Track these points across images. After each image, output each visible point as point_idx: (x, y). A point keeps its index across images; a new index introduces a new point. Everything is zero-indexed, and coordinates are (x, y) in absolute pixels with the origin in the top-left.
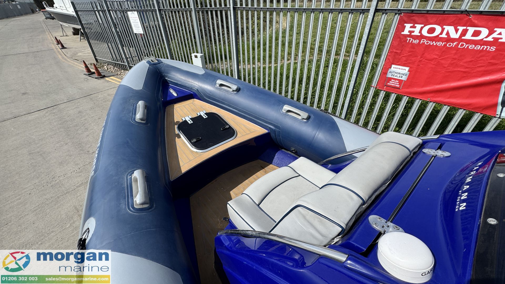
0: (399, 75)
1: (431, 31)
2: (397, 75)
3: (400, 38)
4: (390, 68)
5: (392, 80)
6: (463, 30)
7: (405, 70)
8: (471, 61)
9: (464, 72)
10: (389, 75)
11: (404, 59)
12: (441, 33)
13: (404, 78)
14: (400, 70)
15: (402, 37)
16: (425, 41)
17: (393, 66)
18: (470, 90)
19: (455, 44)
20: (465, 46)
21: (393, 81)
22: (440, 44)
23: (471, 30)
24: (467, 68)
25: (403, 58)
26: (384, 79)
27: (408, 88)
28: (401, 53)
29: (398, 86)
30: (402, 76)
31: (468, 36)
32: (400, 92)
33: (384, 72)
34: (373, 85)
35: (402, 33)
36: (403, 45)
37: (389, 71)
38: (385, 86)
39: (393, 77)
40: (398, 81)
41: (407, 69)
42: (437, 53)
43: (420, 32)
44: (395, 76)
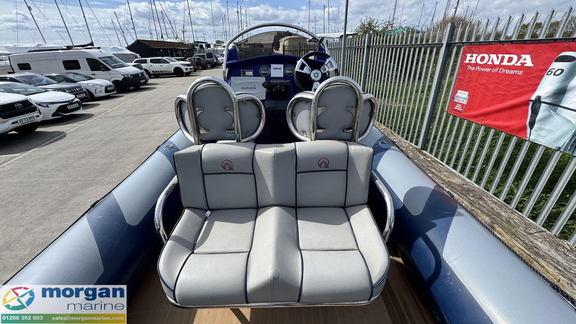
0: (462, 99)
1: (483, 59)
2: (461, 99)
4: (457, 93)
5: (458, 104)
6: (502, 57)
8: (507, 85)
9: (504, 95)
10: (456, 100)
11: (466, 84)
12: (488, 61)
13: (465, 102)
14: (463, 95)
15: (464, 65)
16: (478, 68)
17: (459, 91)
18: (508, 113)
19: (497, 69)
20: (504, 71)
21: (458, 106)
22: (488, 70)
23: (507, 57)
24: (505, 91)
25: (465, 83)
26: (454, 104)
27: (467, 112)
28: (464, 78)
29: (461, 110)
30: (464, 100)
31: (505, 63)
32: (462, 116)
33: (453, 98)
34: (446, 110)
35: (465, 62)
36: (465, 72)
37: (456, 96)
38: (453, 110)
39: (458, 101)
40: (461, 105)
41: (467, 93)
42: (486, 78)
43: (476, 61)
44: (459, 100)
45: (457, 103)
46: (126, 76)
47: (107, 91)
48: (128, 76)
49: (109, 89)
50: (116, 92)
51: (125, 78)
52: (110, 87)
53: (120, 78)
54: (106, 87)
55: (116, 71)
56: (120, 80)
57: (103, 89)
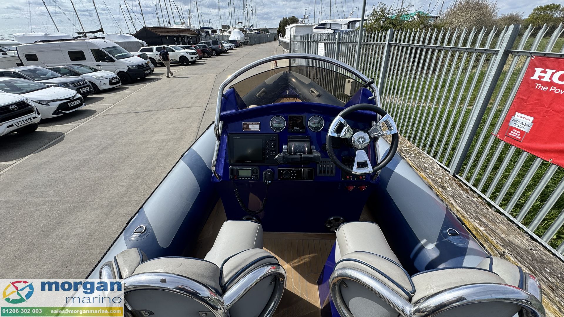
0: (522, 125)
2: (520, 125)
3: (528, 83)
4: (514, 115)
5: (514, 130)
7: (529, 120)
10: (512, 124)
11: (530, 107)
13: (527, 130)
14: (524, 120)
15: (530, 82)
16: (554, 89)
17: (517, 114)
21: (515, 132)
25: (529, 105)
26: (507, 128)
27: (529, 142)
28: (527, 99)
29: (519, 138)
30: (525, 126)
32: (521, 146)
33: (507, 120)
34: (494, 133)
35: (532, 78)
36: (531, 91)
37: (512, 119)
38: (506, 135)
39: (515, 126)
40: (519, 132)
41: (532, 119)
43: (551, 78)
44: (518, 125)
45: (512, 129)
46: (130, 67)
47: (111, 83)
48: (133, 67)
49: (113, 81)
50: (121, 84)
51: (129, 70)
52: (114, 79)
53: (125, 69)
54: (110, 79)
55: (121, 62)
56: (125, 71)
57: (108, 81)
